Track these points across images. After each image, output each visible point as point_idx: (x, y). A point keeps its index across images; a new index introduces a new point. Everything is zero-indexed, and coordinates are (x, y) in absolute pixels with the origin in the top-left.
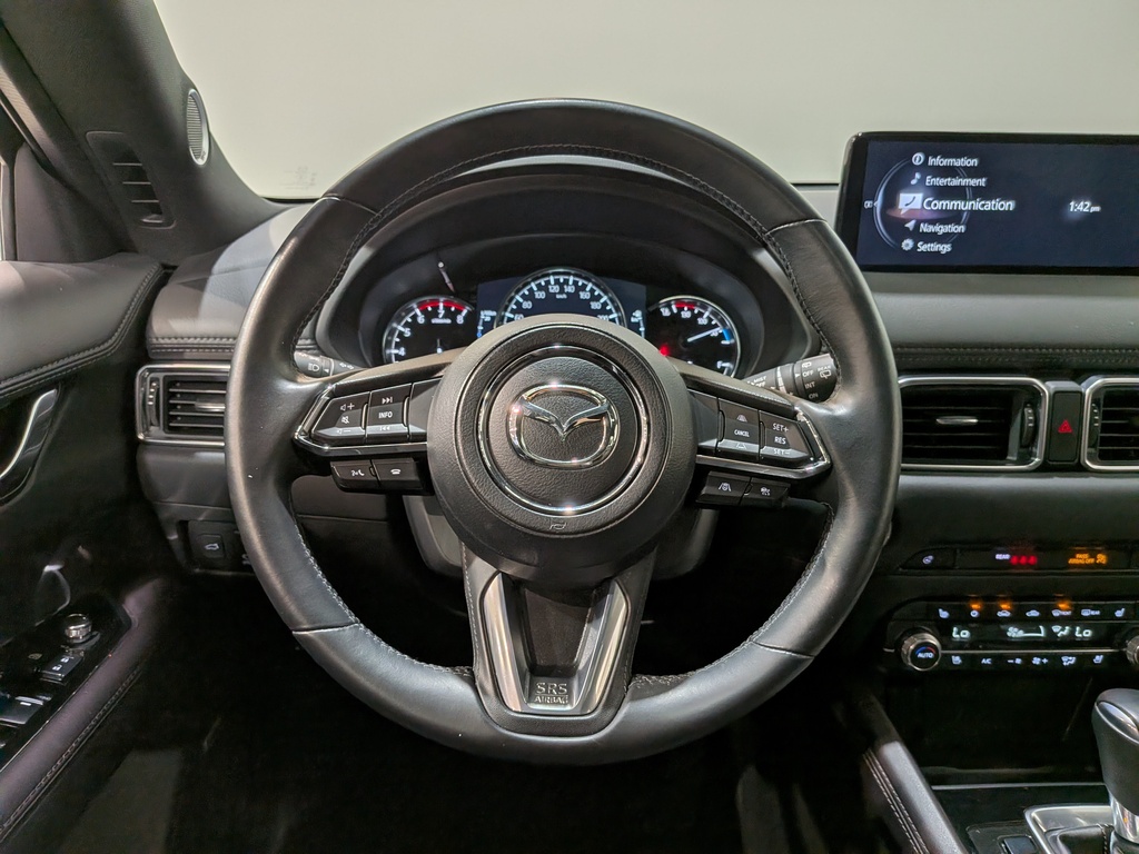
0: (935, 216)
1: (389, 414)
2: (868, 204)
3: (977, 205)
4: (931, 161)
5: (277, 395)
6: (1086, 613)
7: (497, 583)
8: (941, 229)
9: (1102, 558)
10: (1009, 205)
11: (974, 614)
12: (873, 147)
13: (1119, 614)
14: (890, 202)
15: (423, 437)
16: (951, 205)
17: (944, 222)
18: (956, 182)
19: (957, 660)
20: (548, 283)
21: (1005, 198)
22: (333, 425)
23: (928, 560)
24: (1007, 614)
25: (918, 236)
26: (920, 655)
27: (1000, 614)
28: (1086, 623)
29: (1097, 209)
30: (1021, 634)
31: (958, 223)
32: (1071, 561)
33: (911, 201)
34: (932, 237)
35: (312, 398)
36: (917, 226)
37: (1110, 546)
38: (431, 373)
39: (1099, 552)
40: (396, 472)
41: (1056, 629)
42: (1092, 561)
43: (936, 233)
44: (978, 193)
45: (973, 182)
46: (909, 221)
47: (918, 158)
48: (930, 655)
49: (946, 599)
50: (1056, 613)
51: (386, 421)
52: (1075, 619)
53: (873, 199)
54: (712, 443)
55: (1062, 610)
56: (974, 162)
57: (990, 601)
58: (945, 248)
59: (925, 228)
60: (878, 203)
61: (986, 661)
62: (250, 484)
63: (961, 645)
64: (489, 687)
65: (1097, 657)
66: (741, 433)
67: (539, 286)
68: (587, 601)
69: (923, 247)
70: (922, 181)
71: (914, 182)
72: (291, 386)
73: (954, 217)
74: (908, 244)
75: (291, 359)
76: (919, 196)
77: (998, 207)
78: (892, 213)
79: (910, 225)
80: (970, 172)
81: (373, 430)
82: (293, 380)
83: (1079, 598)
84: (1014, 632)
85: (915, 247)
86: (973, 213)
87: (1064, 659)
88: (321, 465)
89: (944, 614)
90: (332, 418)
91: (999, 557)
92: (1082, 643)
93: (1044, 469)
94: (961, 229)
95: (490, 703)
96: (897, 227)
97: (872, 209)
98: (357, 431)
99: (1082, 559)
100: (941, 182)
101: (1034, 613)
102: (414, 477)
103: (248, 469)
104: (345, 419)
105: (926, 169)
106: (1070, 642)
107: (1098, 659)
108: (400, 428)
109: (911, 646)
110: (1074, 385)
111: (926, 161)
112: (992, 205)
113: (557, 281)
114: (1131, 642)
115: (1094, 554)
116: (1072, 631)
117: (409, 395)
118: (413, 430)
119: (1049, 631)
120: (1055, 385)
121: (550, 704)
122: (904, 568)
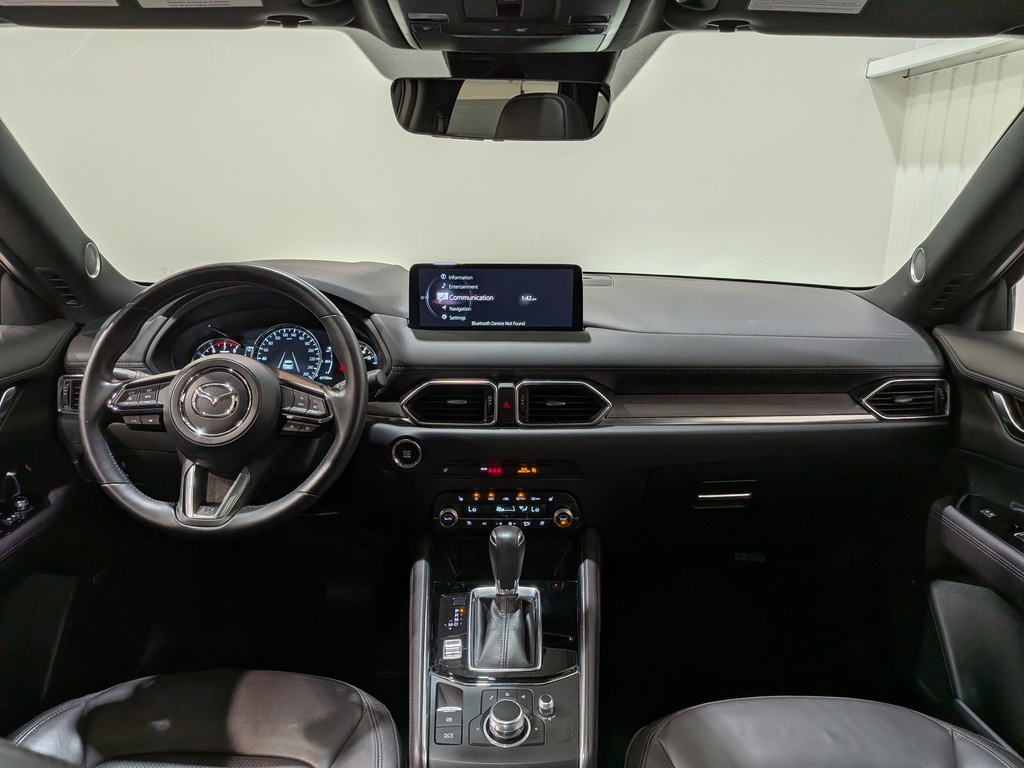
0: (455, 303)
1: (150, 396)
2: (422, 298)
3: (476, 298)
4: (450, 278)
5: (102, 387)
6: (533, 499)
7: (193, 469)
8: (460, 310)
9: (534, 470)
10: (491, 298)
11: (476, 499)
12: (421, 270)
13: (550, 499)
14: (433, 297)
15: (162, 406)
16: (463, 298)
17: (461, 306)
18: (463, 287)
19: (469, 523)
20: (282, 332)
21: (488, 294)
22: (124, 400)
23: (446, 470)
24: (493, 499)
25: (448, 312)
26: (445, 519)
27: (489, 499)
28: (535, 504)
29: (535, 299)
30: (503, 510)
31: (468, 306)
32: (519, 472)
33: (443, 296)
34: (456, 313)
35: (117, 389)
36: (448, 308)
37: (539, 463)
38: (170, 379)
39: (534, 467)
40: (151, 421)
41: (521, 508)
42: (529, 471)
43: (457, 311)
44: (475, 292)
45: (472, 287)
46: (443, 305)
47: (443, 276)
48: (451, 519)
49: (462, 492)
50: (518, 499)
51: (148, 399)
52: (528, 503)
53: (425, 296)
54: (288, 408)
55: (521, 497)
56: (471, 278)
57: (484, 493)
58: (463, 318)
59: (452, 309)
60: (427, 297)
61: (484, 524)
62: (87, 425)
63: (472, 515)
64: (181, 509)
66: (301, 404)
67: (277, 333)
68: (230, 476)
69: (452, 318)
70: (447, 287)
71: (443, 287)
72: (108, 384)
73: (465, 304)
74: (444, 317)
75: (111, 373)
76: (447, 294)
77: (486, 299)
78: (435, 302)
79: (444, 307)
80: (470, 283)
81: (141, 403)
82: (110, 382)
83: (529, 493)
84: (499, 509)
85: (448, 318)
86: (474, 302)
87: (525, 523)
88: (118, 417)
89: (461, 499)
90: (124, 398)
91: (482, 469)
92: (535, 515)
93: (497, 426)
94: (469, 309)
95: (180, 514)
96: (438, 308)
97: (425, 300)
98: (135, 403)
99: (524, 470)
100: (457, 287)
101: (506, 499)
102: (158, 423)
103: (87, 418)
104: (130, 398)
105: (447, 280)
106: (528, 514)
107: (542, 523)
108: (153, 402)
109: (442, 513)
110: (510, 385)
111: (447, 277)
112: (482, 298)
113: (287, 331)
114: (556, 514)
115: (530, 468)
116: (529, 509)
117: (160, 388)
118: (159, 403)
119: (517, 508)
120: (502, 385)
121: (205, 515)
122: (435, 475)
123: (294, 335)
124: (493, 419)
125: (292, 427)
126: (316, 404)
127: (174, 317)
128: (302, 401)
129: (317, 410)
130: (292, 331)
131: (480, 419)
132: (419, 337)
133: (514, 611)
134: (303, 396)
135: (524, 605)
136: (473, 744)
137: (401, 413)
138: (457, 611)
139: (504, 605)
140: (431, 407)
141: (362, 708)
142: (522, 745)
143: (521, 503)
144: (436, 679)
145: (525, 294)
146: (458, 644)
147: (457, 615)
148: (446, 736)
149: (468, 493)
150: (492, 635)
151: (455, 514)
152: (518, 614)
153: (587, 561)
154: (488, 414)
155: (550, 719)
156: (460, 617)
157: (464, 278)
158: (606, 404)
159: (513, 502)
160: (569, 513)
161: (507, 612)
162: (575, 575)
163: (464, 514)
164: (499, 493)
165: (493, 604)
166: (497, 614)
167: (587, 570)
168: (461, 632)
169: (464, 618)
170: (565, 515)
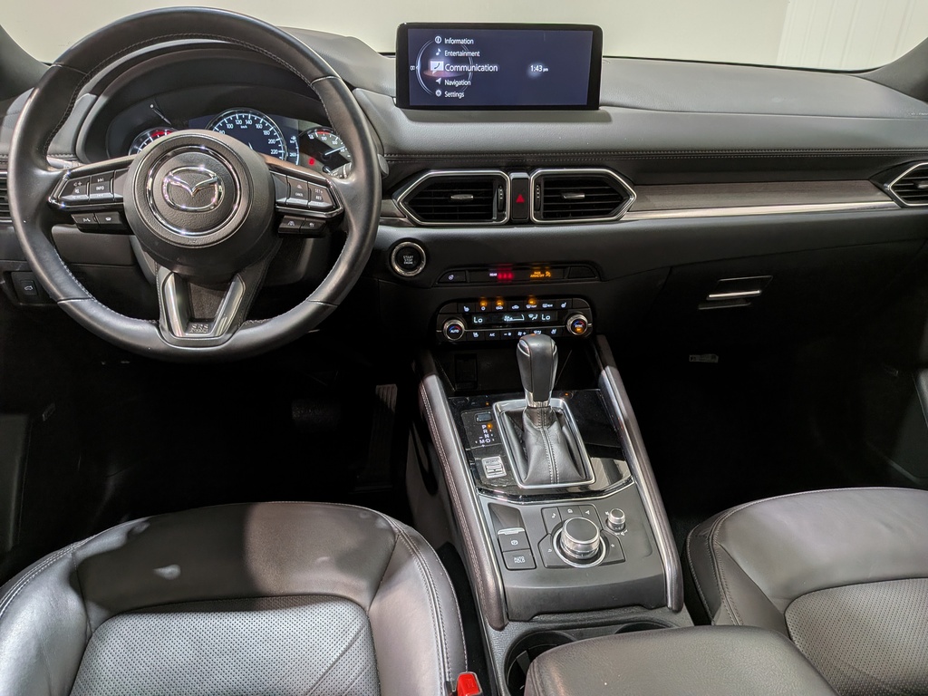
0: (452, 75)
1: (103, 188)
2: (412, 68)
3: (477, 68)
4: (446, 41)
5: (36, 177)
6: (545, 306)
7: (171, 278)
8: (457, 83)
9: (548, 274)
10: (495, 68)
11: (483, 309)
12: (410, 31)
13: (563, 306)
14: (425, 67)
15: (121, 200)
16: (461, 68)
17: (458, 78)
18: (462, 54)
19: (476, 335)
20: (235, 118)
21: (492, 63)
22: (70, 194)
23: (451, 277)
24: (501, 308)
25: (444, 87)
26: (451, 331)
27: (497, 308)
28: (546, 311)
29: (547, 70)
30: (511, 319)
31: (467, 79)
32: (532, 276)
33: (437, 66)
34: (453, 88)
35: (57, 180)
36: (443, 81)
37: (554, 266)
38: (126, 164)
39: (547, 270)
40: (108, 219)
41: (531, 316)
42: (543, 275)
43: (454, 86)
44: (476, 60)
45: (473, 54)
46: (438, 78)
47: (438, 39)
48: (457, 331)
49: (466, 301)
50: (528, 307)
51: (101, 191)
52: (539, 310)
53: (415, 64)
54: (283, 200)
55: (532, 304)
56: (471, 42)
57: (492, 300)
58: (461, 95)
59: (448, 83)
60: (418, 67)
61: (492, 335)
62: (24, 226)
63: (478, 326)
64: (166, 327)
66: (299, 194)
67: (229, 120)
68: (221, 287)
69: (448, 95)
70: (442, 53)
71: (437, 54)
72: (43, 173)
73: (463, 76)
74: (439, 93)
76: (442, 63)
77: (489, 69)
78: (427, 73)
79: (439, 81)
80: (470, 48)
81: (93, 196)
82: (46, 170)
83: (541, 298)
84: (507, 319)
85: (443, 94)
86: (474, 72)
87: (535, 332)
88: (64, 217)
89: (467, 309)
90: (69, 189)
91: (491, 275)
92: (546, 323)
93: (510, 223)
94: (468, 83)
95: (166, 334)
96: (431, 82)
97: (415, 71)
98: (85, 197)
99: (537, 274)
100: (454, 54)
101: (516, 307)
102: (118, 221)
103: (23, 218)
104: (77, 191)
105: (443, 45)
106: (538, 323)
107: (554, 331)
108: (108, 195)
109: (446, 326)
110: (524, 175)
111: (443, 41)
112: (485, 68)
113: (240, 118)
114: (570, 322)
115: (543, 272)
116: (540, 317)
117: (113, 177)
118: (116, 196)
119: (527, 317)
120: (514, 175)
121: (198, 333)
122: (439, 282)
123: (249, 122)
124: (504, 216)
125: (292, 223)
126: (319, 195)
127: (105, 95)
128: (300, 191)
129: (322, 201)
130: (246, 118)
131: (489, 217)
132: (412, 119)
133: (552, 424)
134: (300, 185)
136: (549, 567)
137: (397, 211)
138: (484, 426)
139: (538, 418)
140: (430, 204)
141: (394, 533)
142: (603, 564)
143: (532, 311)
144: (485, 500)
145: (536, 60)
146: (498, 460)
147: (485, 431)
148: (517, 560)
149: (474, 301)
150: (534, 451)
151: (462, 325)
152: (555, 427)
153: (608, 368)
154: (499, 211)
155: (622, 533)
156: (489, 433)
157: (463, 42)
158: (628, 195)
159: (524, 311)
160: (583, 318)
161: (543, 424)
163: (469, 325)
164: (509, 300)
165: (525, 417)
166: (532, 427)
168: (496, 449)
169: (495, 433)
170: (579, 321)
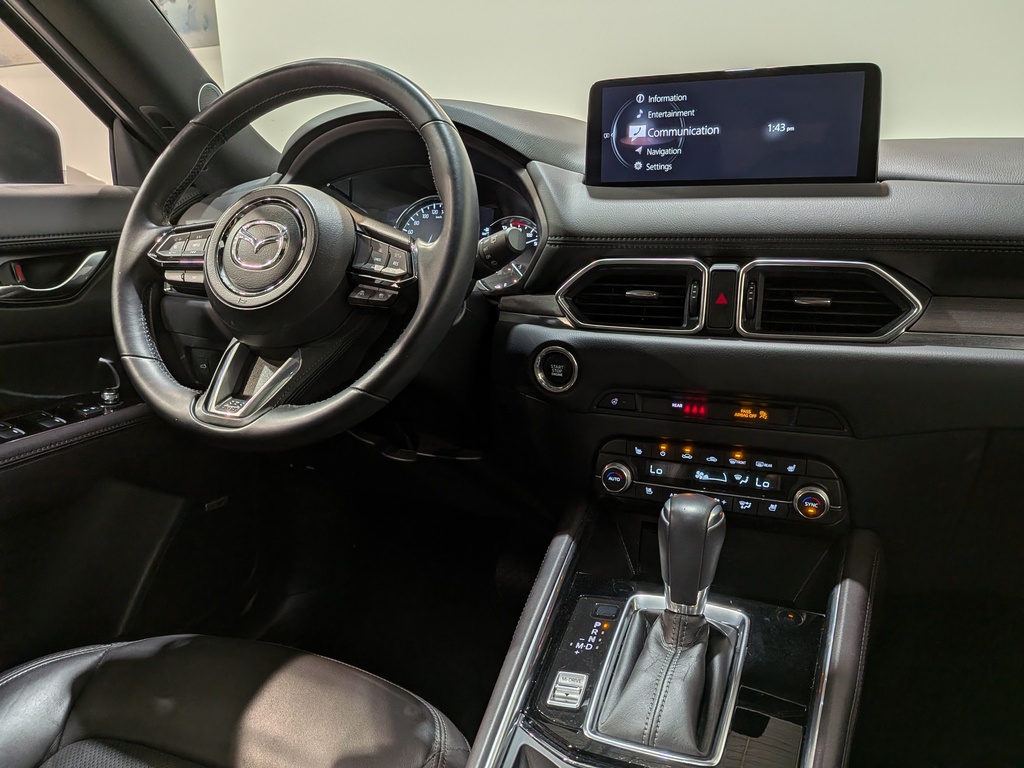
0: (657, 142)
2: (606, 136)
3: (690, 132)
4: (650, 99)
6: (759, 465)
7: (236, 348)
8: (663, 153)
9: (763, 415)
10: (715, 130)
11: (663, 454)
12: (606, 90)
13: (791, 469)
14: (623, 133)
16: (668, 132)
17: (664, 146)
18: (671, 114)
19: (649, 491)
21: (711, 124)
23: (615, 402)
24: (690, 457)
25: (645, 158)
26: (610, 478)
27: (684, 456)
28: (763, 474)
29: (793, 129)
30: (706, 477)
31: (676, 147)
32: (737, 415)
33: (638, 132)
34: (657, 159)
36: (644, 151)
37: (774, 403)
39: (764, 409)
41: (738, 477)
42: (755, 416)
43: (659, 155)
44: (690, 122)
45: (685, 114)
46: (638, 147)
47: (640, 99)
48: (618, 479)
49: (639, 440)
50: (732, 462)
52: (751, 470)
53: (610, 132)
54: (360, 266)
55: (737, 459)
56: (683, 97)
57: (676, 445)
58: (668, 167)
59: (650, 152)
60: (614, 134)
63: (655, 479)
64: (203, 400)
65: (772, 506)
66: (378, 260)
67: (425, 210)
69: (650, 168)
70: (645, 115)
71: (639, 116)
73: (672, 142)
74: (638, 165)
76: (644, 127)
77: (707, 132)
78: (623, 141)
79: (639, 150)
80: (682, 106)
83: (753, 453)
84: (700, 475)
85: (644, 167)
86: (686, 137)
87: (742, 503)
89: (639, 452)
91: (674, 405)
92: (762, 491)
93: (705, 333)
94: (678, 151)
95: (200, 408)
96: (629, 152)
97: (610, 139)
99: (745, 413)
100: (660, 115)
101: (713, 459)
105: (646, 105)
106: (749, 491)
107: (773, 507)
109: (605, 469)
111: (647, 99)
112: (702, 131)
113: (437, 207)
114: (799, 495)
115: (756, 410)
116: (752, 481)
119: (731, 477)
120: (716, 267)
121: (232, 412)
122: (598, 407)
124: (697, 321)
125: (362, 293)
126: (397, 260)
128: (380, 255)
129: (398, 267)
131: (678, 324)
132: (593, 195)
133: (691, 645)
135: (714, 638)
137: (556, 309)
138: (598, 624)
139: (674, 632)
140: (593, 304)
143: (737, 469)
144: (525, 738)
145: (774, 119)
146: (582, 680)
147: (595, 631)
149: (652, 442)
150: (642, 680)
151: (627, 473)
152: (697, 650)
154: (691, 315)
156: (598, 636)
157: (673, 98)
158: (910, 306)
159: (723, 466)
160: (824, 496)
161: (678, 642)
162: (821, 603)
163: (641, 475)
164: (703, 447)
165: (657, 628)
166: (659, 643)
167: (846, 598)
168: (590, 664)
169: (605, 638)
170: (816, 498)
